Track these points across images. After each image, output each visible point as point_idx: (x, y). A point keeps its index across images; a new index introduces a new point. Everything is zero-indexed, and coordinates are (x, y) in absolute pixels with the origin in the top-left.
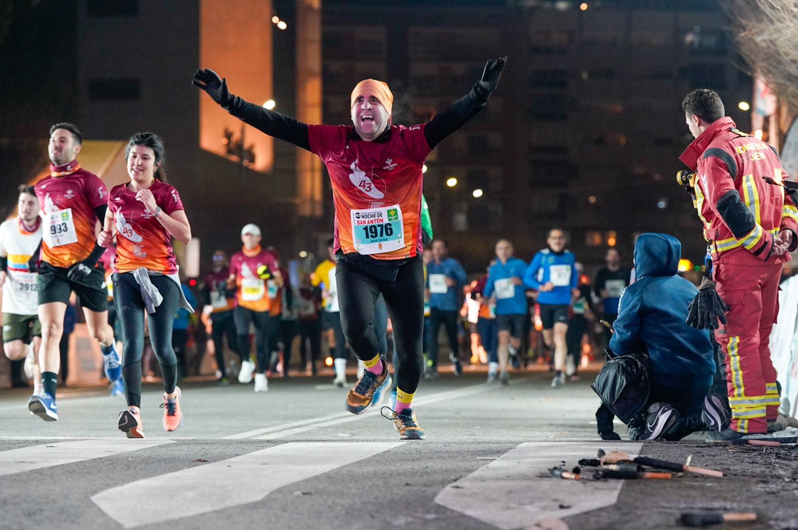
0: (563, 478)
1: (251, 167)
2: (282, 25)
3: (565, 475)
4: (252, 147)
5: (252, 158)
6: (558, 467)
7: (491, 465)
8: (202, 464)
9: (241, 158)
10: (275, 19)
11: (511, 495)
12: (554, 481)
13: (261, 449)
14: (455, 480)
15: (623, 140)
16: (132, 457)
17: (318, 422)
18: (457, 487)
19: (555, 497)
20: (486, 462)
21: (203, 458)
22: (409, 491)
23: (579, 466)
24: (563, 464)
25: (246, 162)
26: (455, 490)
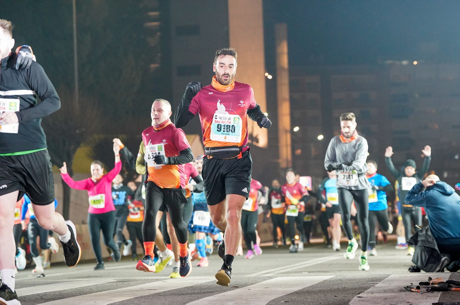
0: (411, 291)
1: (257, 145)
2: (270, 77)
3: (412, 290)
4: (257, 136)
5: (257, 141)
6: (409, 286)
7: (376, 286)
8: (236, 289)
9: (253, 141)
10: (267, 74)
11: (386, 300)
12: (407, 293)
13: (264, 281)
14: (359, 294)
15: (437, 127)
16: (203, 286)
17: (292, 267)
18: (360, 297)
19: (408, 301)
20: (373, 284)
21: (237, 286)
22: (336, 299)
23: (419, 285)
24: (412, 284)
25: (254, 143)
26: (359, 298)
